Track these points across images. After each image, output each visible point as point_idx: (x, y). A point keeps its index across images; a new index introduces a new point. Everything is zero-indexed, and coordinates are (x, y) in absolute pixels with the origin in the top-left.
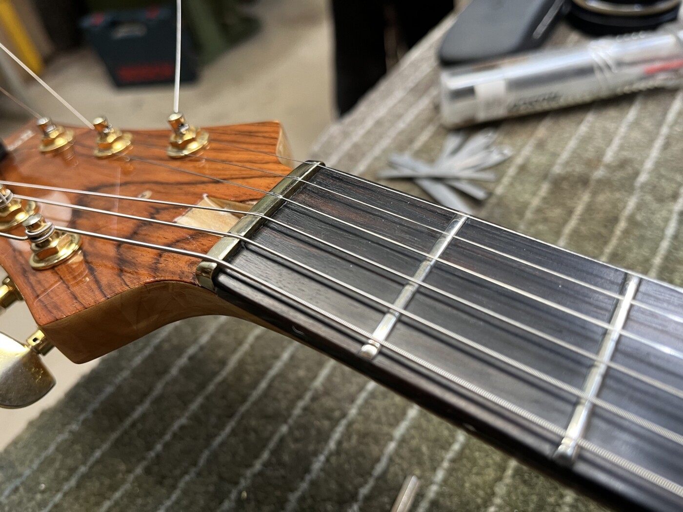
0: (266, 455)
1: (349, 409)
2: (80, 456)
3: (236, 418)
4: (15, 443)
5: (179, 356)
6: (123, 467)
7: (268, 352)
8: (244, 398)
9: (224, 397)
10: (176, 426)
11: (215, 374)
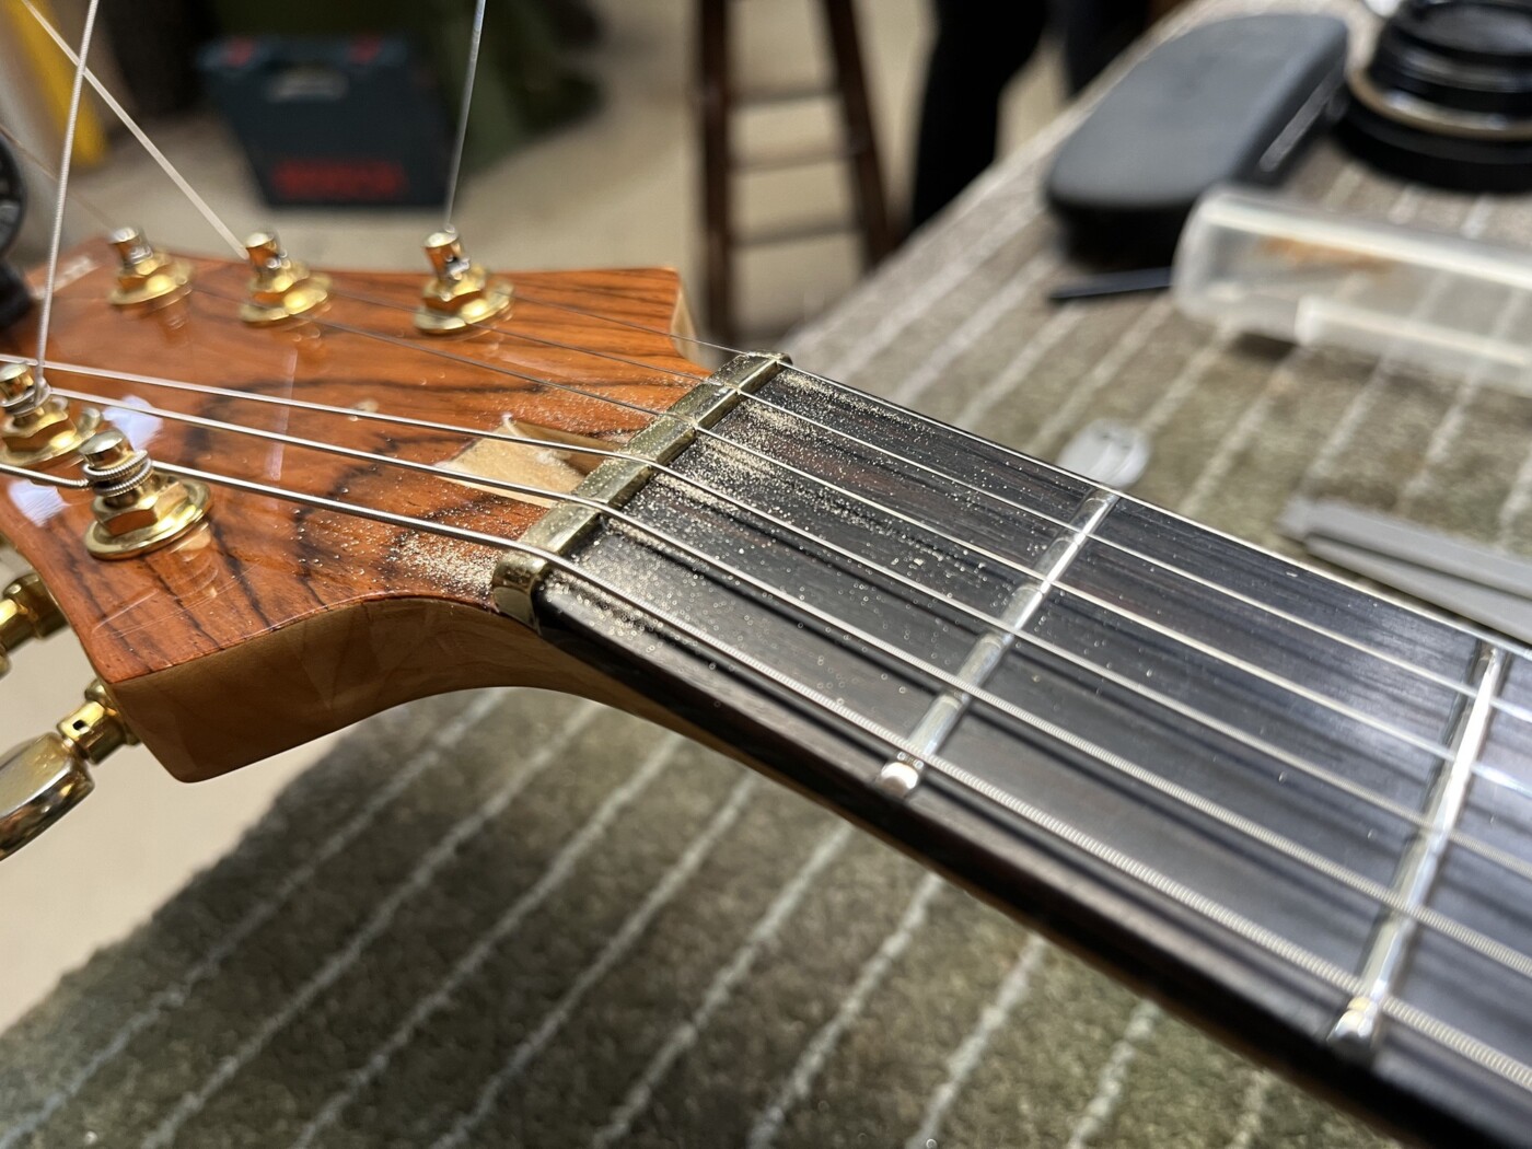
0: (639, 1098)
1: (845, 998)
2: (184, 1068)
3: (569, 1002)
4: (26, 1024)
5: (436, 840)
6: (289, 1104)
7: (648, 848)
8: (590, 955)
9: (540, 948)
10: (421, 1012)
11: (520, 890)
